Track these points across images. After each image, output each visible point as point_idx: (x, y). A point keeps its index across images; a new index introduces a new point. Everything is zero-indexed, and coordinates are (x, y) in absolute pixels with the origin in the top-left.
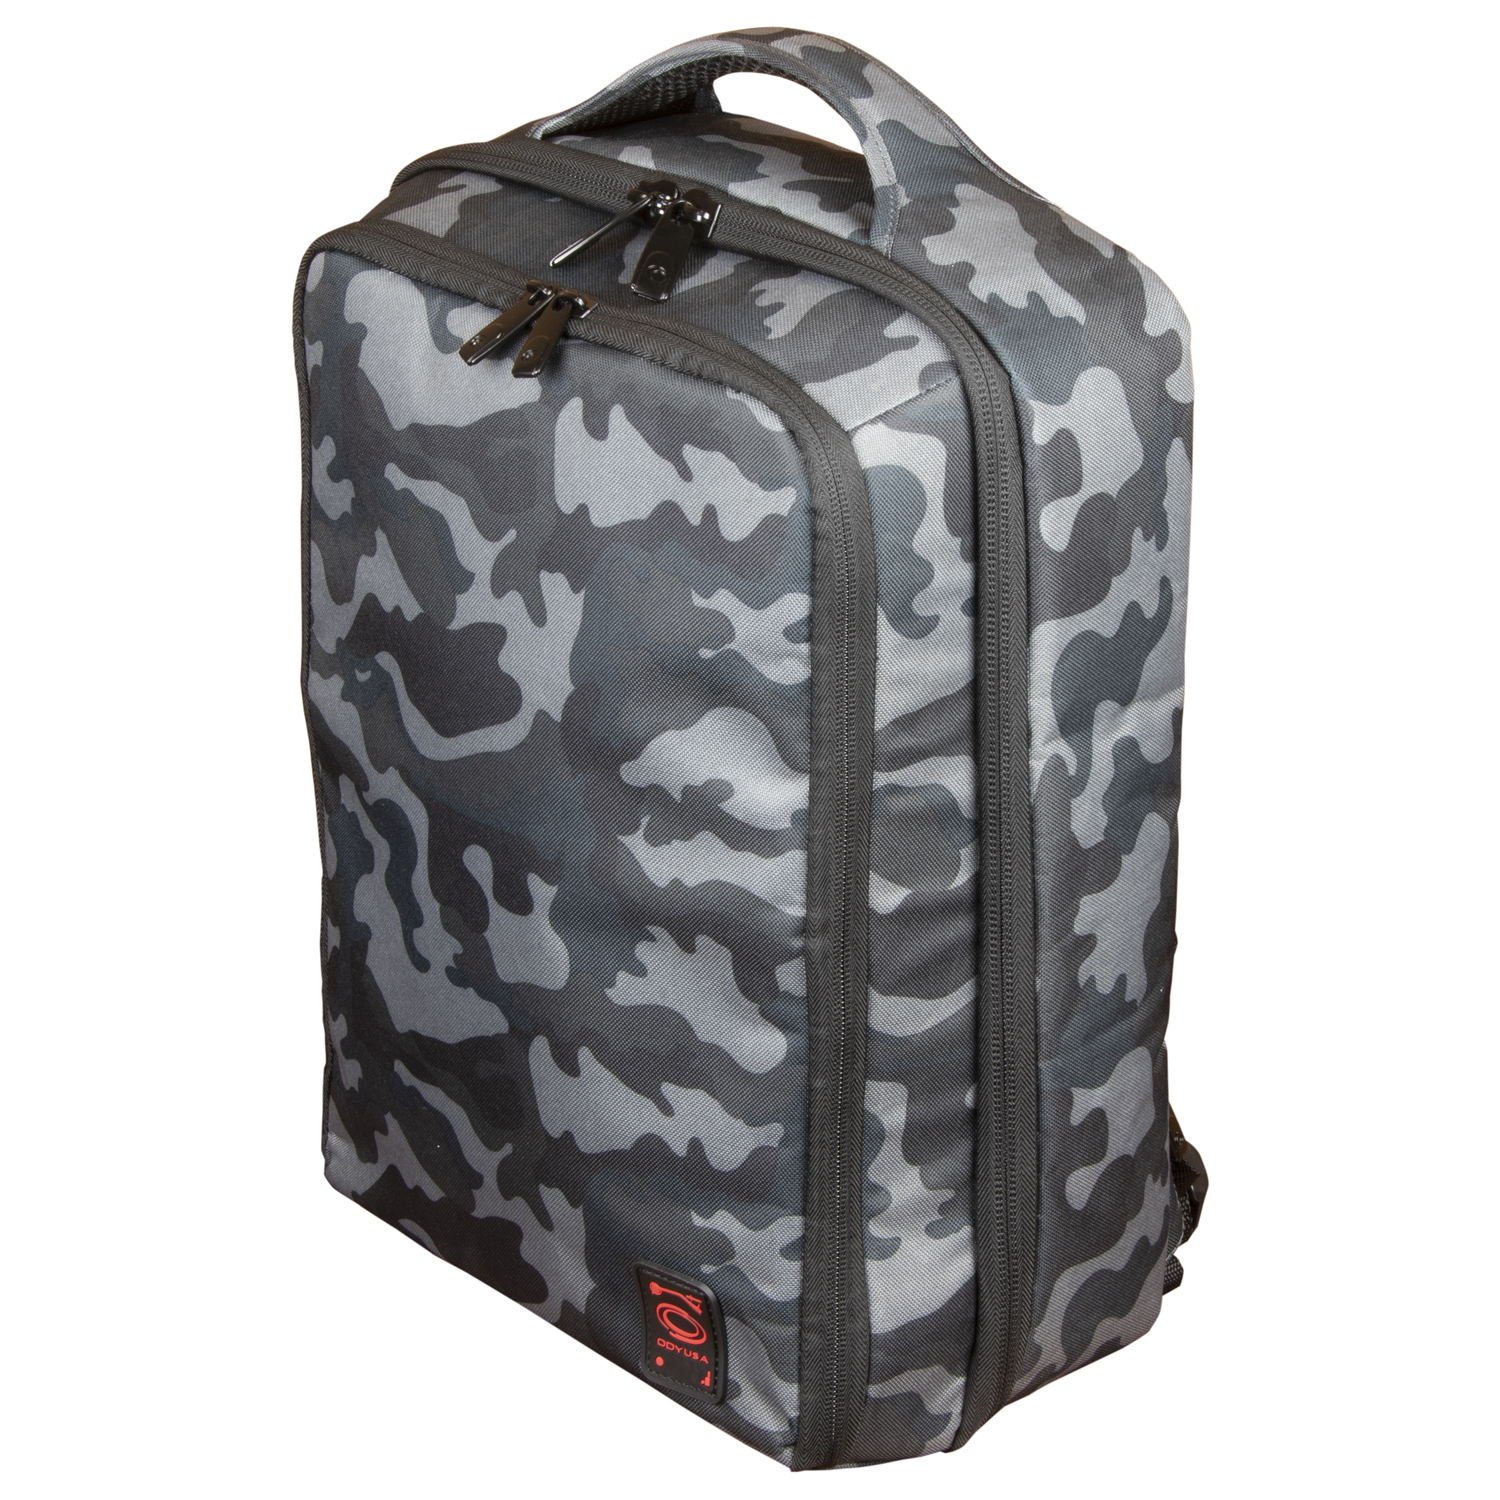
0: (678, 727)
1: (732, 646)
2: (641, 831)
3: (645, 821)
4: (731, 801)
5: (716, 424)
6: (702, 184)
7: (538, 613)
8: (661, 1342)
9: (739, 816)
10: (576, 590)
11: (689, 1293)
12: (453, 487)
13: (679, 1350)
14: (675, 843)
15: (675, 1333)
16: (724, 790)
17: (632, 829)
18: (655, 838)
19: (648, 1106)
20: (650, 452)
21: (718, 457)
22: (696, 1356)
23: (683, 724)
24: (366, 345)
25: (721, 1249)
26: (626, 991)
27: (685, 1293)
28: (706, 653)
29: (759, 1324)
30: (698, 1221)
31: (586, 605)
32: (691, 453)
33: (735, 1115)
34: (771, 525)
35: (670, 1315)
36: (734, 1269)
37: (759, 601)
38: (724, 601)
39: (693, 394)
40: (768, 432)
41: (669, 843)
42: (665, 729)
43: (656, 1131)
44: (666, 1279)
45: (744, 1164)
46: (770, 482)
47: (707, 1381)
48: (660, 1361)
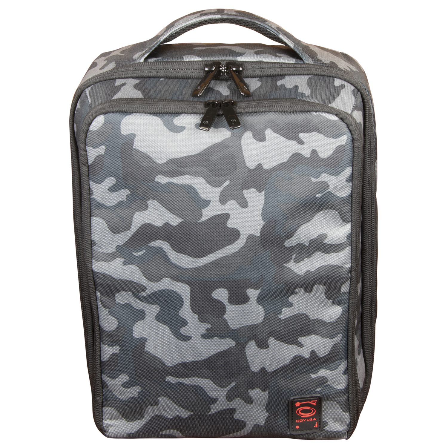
0: (307, 222)
1: (329, 190)
2: (292, 260)
3: (294, 257)
4: (327, 239)
5: (312, 124)
6: (229, 60)
7: (244, 204)
8: (297, 421)
9: (330, 243)
10: (260, 191)
11: (312, 400)
12: (195, 174)
13: (305, 420)
14: (305, 259)
15: (303, 416)
16: (324, 236)
17: (289, 261)
18: (297, 261)
19: (295, 347)
20: (284, 140)
21: (315, 134)
22: (311, 419)
23: (308, 221)
24: (135, 140)
25: (323, 381)
26: (286, 313)
27: (310, 400)
28: (318, 196)
29: (337, 399)
30: (313, 376)
31: (265, 196)
32: (302, 136)
33: (326, 338)
34: (340, 149)
35: (301, 411)
36: (328, 386)
37: (337, 174)
38: (325, 177)
39: (299, 118)
40: (333, 121)
41: (303, 260)
42: (302, 224)
43: (298, 354)
44: (303, 399)
45: (330, 352)
46: (336, 136)
47: (316, 425)
48: (297, 427)
